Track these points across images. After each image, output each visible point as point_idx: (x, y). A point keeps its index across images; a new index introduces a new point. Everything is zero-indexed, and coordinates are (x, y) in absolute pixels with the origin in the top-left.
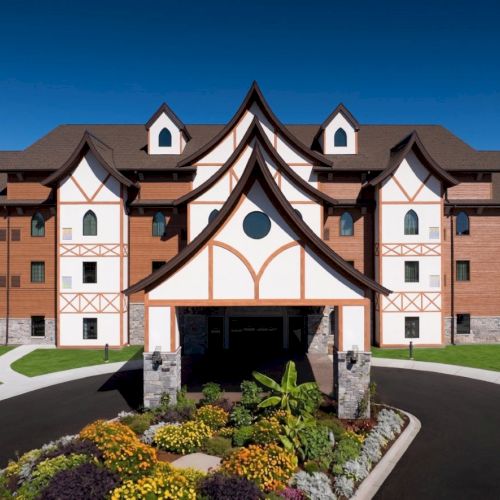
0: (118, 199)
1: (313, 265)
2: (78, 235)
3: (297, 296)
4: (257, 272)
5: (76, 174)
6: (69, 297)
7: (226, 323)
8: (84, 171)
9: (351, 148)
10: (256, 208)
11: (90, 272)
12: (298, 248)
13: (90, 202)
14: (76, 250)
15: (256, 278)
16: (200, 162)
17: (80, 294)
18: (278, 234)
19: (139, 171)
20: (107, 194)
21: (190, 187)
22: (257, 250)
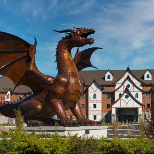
0: (100, 91)
1: (134, 102)
2: (92, 99)
3: (132, 106)
4: (127, 103)
5: (92, 86)
6: (91, 111)
7: (123, 116)
8: (93, 86)
9: (150, 79)
10: (127, 94)
11: (95, 106)
12: (132, 100)
13: (95, 92)
14: (92, 102)
15: (127, 104)
16: (117, 83)
17: (93, 111)
18: (130, 98)
19: (104, 85)
20: (98, 90)
21: (115, 89)
22: (127, 100)
